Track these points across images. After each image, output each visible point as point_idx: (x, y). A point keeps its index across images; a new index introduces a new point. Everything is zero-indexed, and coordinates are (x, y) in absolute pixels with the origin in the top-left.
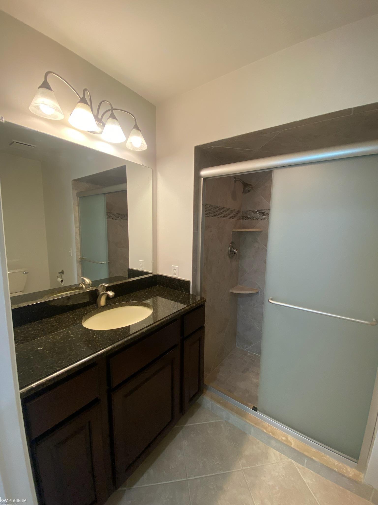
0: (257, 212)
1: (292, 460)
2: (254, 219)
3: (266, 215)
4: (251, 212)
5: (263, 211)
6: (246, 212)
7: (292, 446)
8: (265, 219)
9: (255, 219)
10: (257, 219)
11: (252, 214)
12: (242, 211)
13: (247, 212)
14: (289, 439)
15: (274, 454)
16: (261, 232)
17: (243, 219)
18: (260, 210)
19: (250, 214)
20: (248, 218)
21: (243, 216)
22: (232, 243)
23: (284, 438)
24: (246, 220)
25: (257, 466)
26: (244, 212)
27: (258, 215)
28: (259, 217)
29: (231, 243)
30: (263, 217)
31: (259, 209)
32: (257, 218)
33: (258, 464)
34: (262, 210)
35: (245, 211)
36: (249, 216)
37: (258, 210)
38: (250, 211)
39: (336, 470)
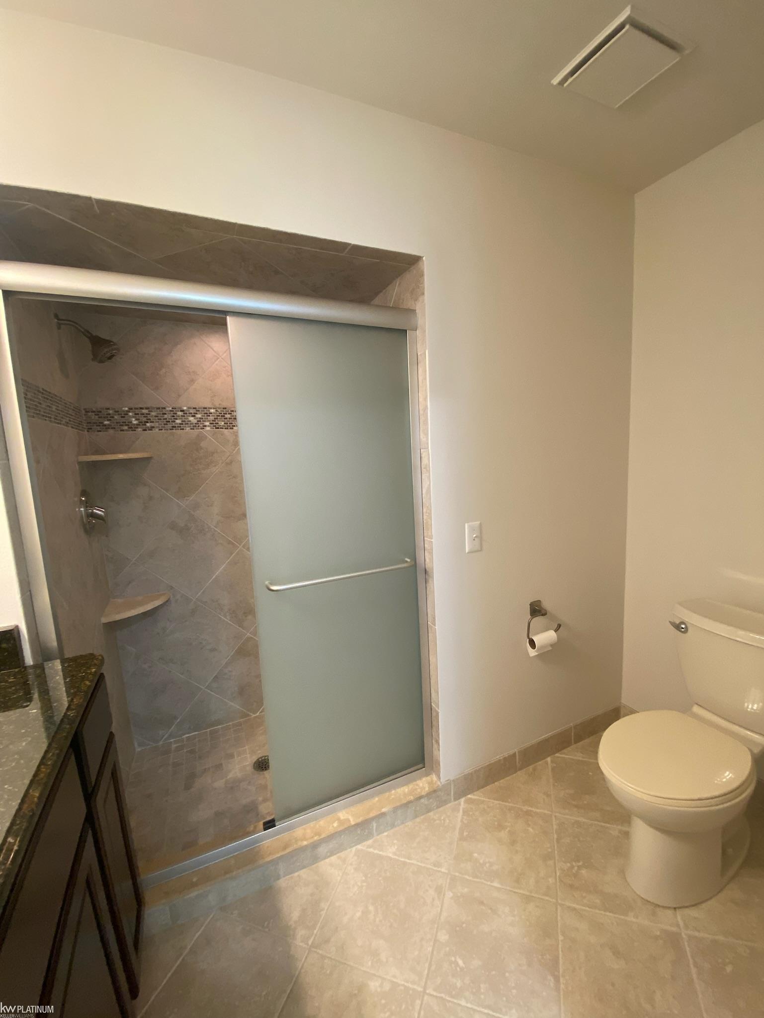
0: (129, 412)
1: (357, 847)
2: (123, 430)
3: (154, 421)
4: (111, 412)
5: (145, 411)
6: (98, 413)
7: (353, 823)
8: (153, 429)
9: (126, 430)
10: (132, 431)
11: (116, 417)
12: (85, 409)
13: (101, 412)
14: (342, 818)
15: (331, 865)
16: (148, 459)
17: (91, 429)
18: (138, 409)
19: (110, 417)
20: (107, 427)
21: (90, 423)
22: (84, 493)
23: (335, 825)
24: (100, 431)
25: (323, 913)
26: (89, 412)
27: (134, 419)
28: (137, 425)
29: (82, 495)
30: (148, 425)
31: (132, 406)
32: (133, 428)
33: (323, 910)
34: (141, 408)
35: (94, 409)
36: (106, 423)
37: (132, 409)
38: (109, 409)
39: (412, 798)
